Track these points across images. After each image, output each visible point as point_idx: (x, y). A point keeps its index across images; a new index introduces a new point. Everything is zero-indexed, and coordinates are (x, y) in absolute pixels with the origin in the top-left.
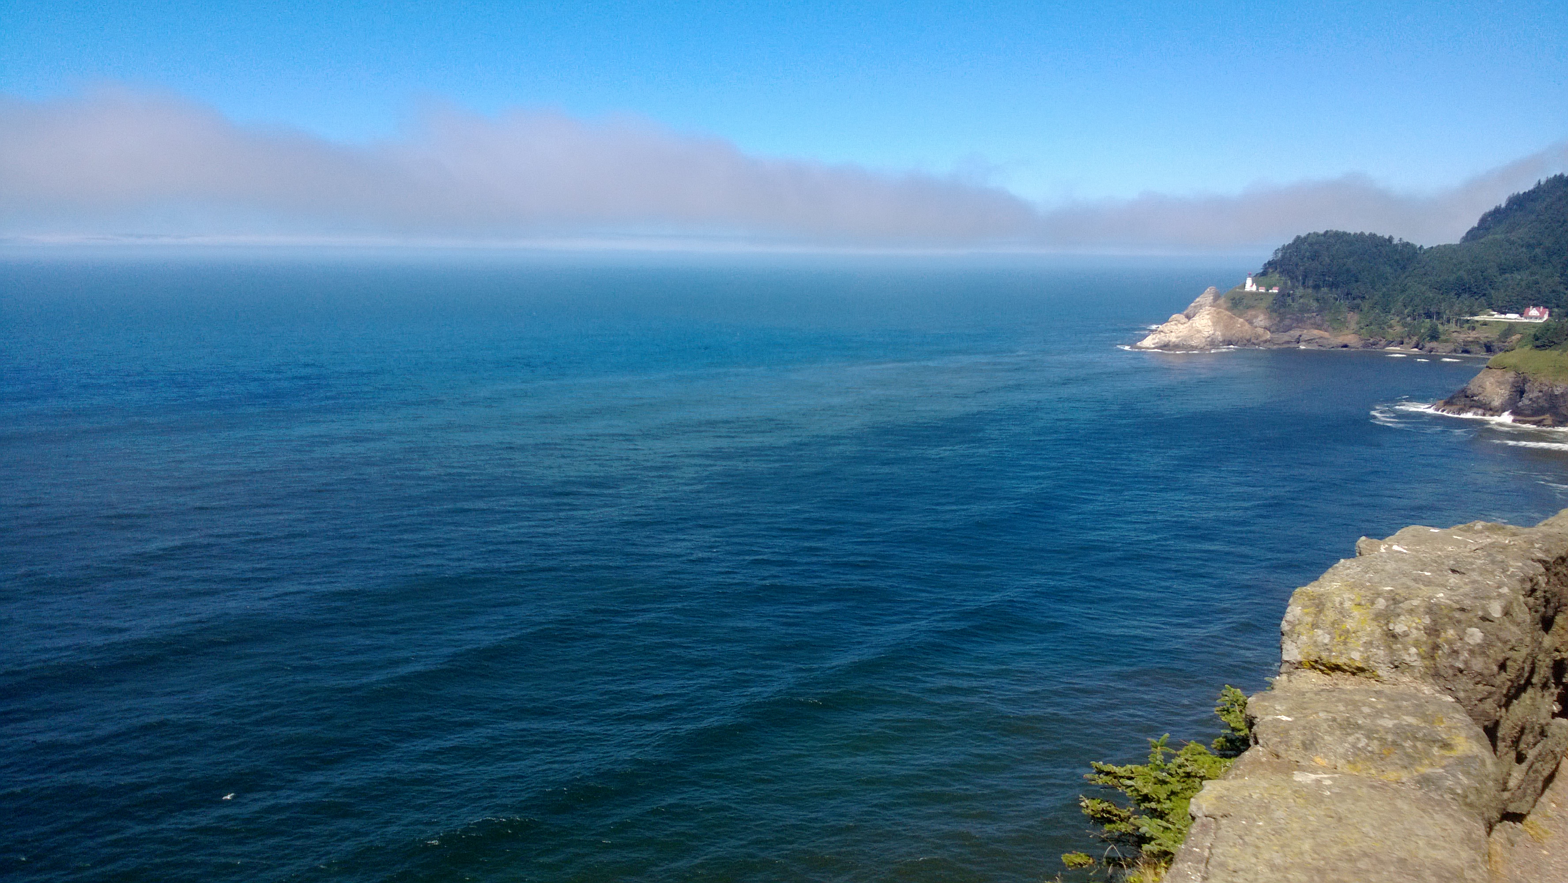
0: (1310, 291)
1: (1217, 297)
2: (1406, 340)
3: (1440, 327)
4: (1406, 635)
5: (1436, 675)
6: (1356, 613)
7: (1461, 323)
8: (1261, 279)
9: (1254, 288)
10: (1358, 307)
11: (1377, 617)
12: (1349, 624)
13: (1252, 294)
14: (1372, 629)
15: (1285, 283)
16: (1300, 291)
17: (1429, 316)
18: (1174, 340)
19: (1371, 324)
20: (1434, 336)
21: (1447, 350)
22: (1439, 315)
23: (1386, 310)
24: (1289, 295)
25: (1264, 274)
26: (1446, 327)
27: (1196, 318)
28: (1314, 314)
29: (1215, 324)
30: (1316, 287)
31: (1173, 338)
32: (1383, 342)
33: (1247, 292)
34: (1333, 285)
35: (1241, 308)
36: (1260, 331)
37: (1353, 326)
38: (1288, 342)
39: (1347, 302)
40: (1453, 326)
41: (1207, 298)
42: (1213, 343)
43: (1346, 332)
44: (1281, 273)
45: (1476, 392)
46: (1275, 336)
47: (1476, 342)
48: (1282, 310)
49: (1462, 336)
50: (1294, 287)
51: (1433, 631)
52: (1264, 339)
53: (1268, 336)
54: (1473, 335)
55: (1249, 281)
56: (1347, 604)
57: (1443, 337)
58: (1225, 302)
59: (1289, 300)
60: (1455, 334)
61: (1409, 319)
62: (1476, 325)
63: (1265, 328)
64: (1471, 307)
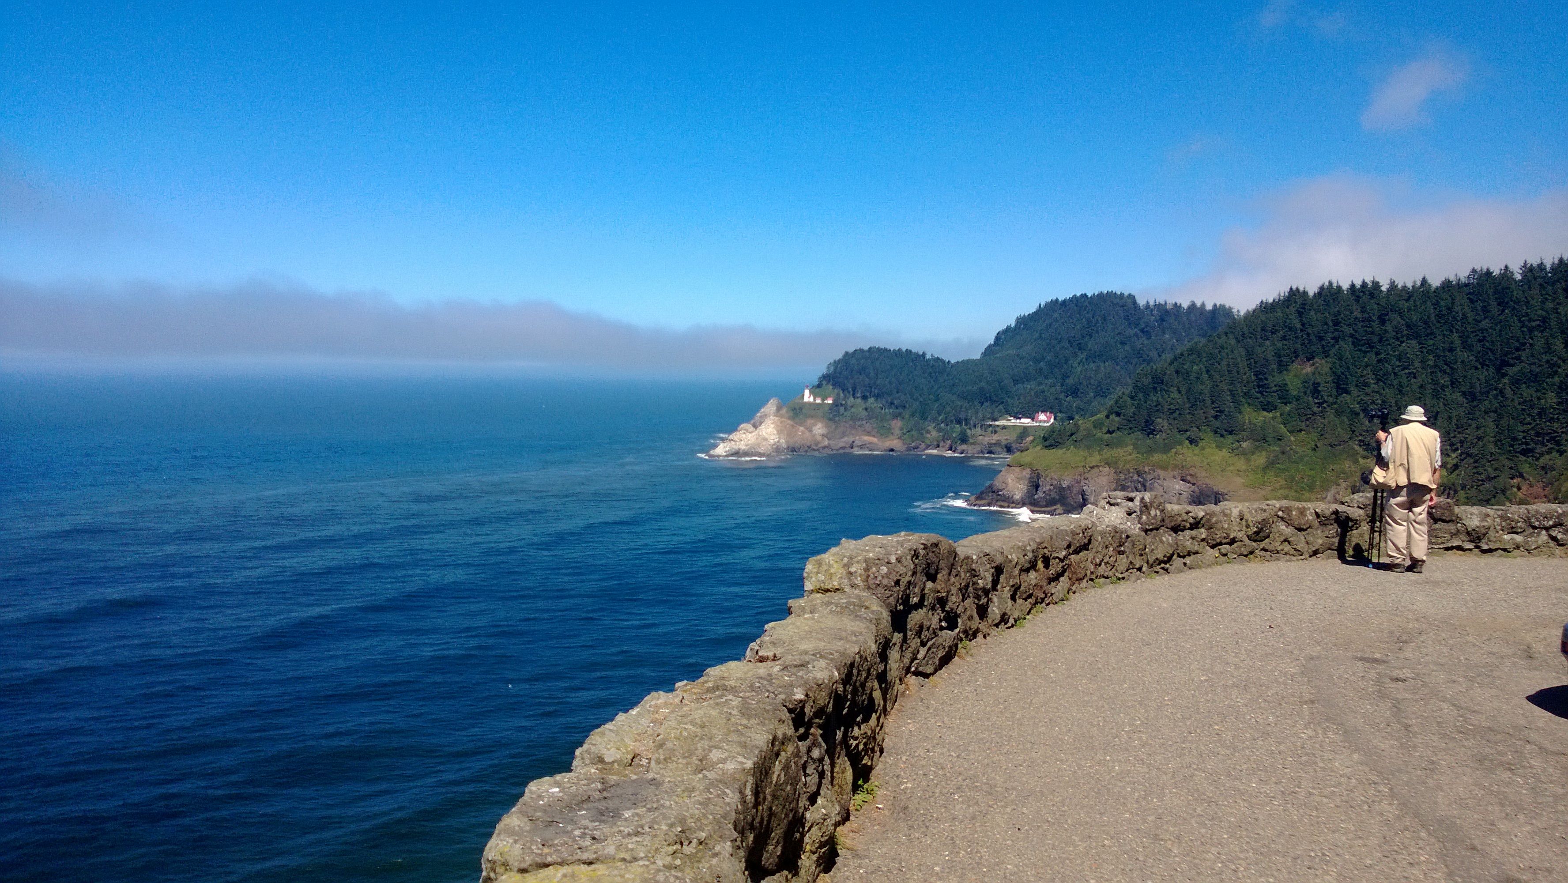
0: (859, 400)
1: (779, 409)
2: (941, 444)
3: (968, 431)
4: (856, 572)
5: (869, 588)
6: (835, 565)
7: (985, 428)
8: (818, 390)
9: (812, 399)
10: (900, 414)
11: (844, 566)
12: (832, 571)
13: (809, 404)
14: (842, 571)
15: (838, 394)
16: (852, 400)
17: (959, 422)
18: (743, 447)
19: (912, 430)
20: (964, 440)
21: (975, 451)
22: (967, 421)
23: (924, 418)
24: (842, 405)
25: (819, 386)
26: (973, 431)
27: (763, 426)
28: (864, 422)
29: (780, 432)
30: (865, 398)
31: (742, 446)
32: (923, 446)
33: (806, 403)
34: (877, 397)
35: (801, 417)
36: (819, 438)
37: (897, 432)
38: (843, 448)
39: (891, 410)
40: (978, 431)
41: (771, 407)
42: (778, 450)
43: (892, 437)
44: (834, 385)
45: (1001, 488)
46: (831, 442)
47: (998, 444)
48: (837, 418)
49: (987, 439)
50: (845, 398)
51: (867, 569)
52: (823, 445)
53: (826, 442)
54: (995, 438)
55: (807, 392)
56: (831, 562)
57: (971, 440)
58: (787, 412)
59: (842, 409)
60: (981, 437)
61: (942, 425)
62: (998, 429)
63: (823, 435)
64: (992, 413)
